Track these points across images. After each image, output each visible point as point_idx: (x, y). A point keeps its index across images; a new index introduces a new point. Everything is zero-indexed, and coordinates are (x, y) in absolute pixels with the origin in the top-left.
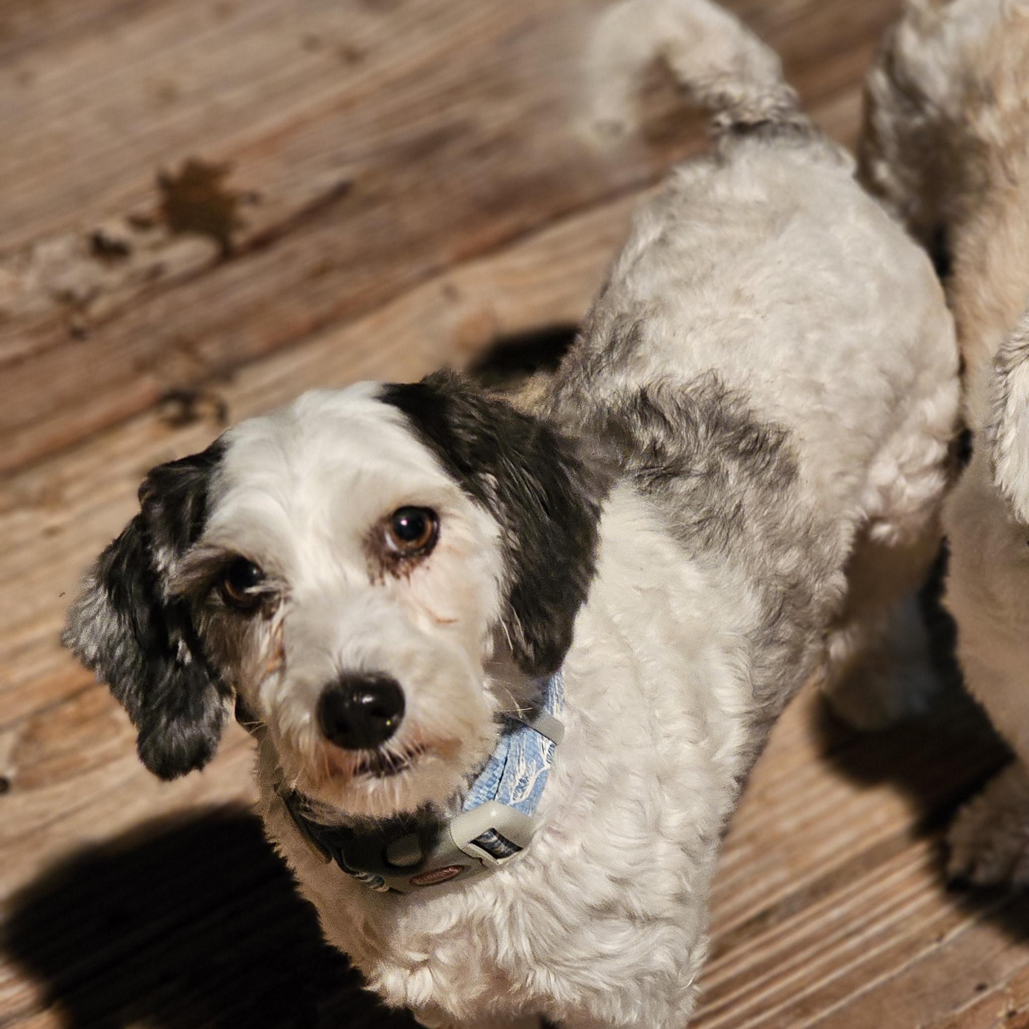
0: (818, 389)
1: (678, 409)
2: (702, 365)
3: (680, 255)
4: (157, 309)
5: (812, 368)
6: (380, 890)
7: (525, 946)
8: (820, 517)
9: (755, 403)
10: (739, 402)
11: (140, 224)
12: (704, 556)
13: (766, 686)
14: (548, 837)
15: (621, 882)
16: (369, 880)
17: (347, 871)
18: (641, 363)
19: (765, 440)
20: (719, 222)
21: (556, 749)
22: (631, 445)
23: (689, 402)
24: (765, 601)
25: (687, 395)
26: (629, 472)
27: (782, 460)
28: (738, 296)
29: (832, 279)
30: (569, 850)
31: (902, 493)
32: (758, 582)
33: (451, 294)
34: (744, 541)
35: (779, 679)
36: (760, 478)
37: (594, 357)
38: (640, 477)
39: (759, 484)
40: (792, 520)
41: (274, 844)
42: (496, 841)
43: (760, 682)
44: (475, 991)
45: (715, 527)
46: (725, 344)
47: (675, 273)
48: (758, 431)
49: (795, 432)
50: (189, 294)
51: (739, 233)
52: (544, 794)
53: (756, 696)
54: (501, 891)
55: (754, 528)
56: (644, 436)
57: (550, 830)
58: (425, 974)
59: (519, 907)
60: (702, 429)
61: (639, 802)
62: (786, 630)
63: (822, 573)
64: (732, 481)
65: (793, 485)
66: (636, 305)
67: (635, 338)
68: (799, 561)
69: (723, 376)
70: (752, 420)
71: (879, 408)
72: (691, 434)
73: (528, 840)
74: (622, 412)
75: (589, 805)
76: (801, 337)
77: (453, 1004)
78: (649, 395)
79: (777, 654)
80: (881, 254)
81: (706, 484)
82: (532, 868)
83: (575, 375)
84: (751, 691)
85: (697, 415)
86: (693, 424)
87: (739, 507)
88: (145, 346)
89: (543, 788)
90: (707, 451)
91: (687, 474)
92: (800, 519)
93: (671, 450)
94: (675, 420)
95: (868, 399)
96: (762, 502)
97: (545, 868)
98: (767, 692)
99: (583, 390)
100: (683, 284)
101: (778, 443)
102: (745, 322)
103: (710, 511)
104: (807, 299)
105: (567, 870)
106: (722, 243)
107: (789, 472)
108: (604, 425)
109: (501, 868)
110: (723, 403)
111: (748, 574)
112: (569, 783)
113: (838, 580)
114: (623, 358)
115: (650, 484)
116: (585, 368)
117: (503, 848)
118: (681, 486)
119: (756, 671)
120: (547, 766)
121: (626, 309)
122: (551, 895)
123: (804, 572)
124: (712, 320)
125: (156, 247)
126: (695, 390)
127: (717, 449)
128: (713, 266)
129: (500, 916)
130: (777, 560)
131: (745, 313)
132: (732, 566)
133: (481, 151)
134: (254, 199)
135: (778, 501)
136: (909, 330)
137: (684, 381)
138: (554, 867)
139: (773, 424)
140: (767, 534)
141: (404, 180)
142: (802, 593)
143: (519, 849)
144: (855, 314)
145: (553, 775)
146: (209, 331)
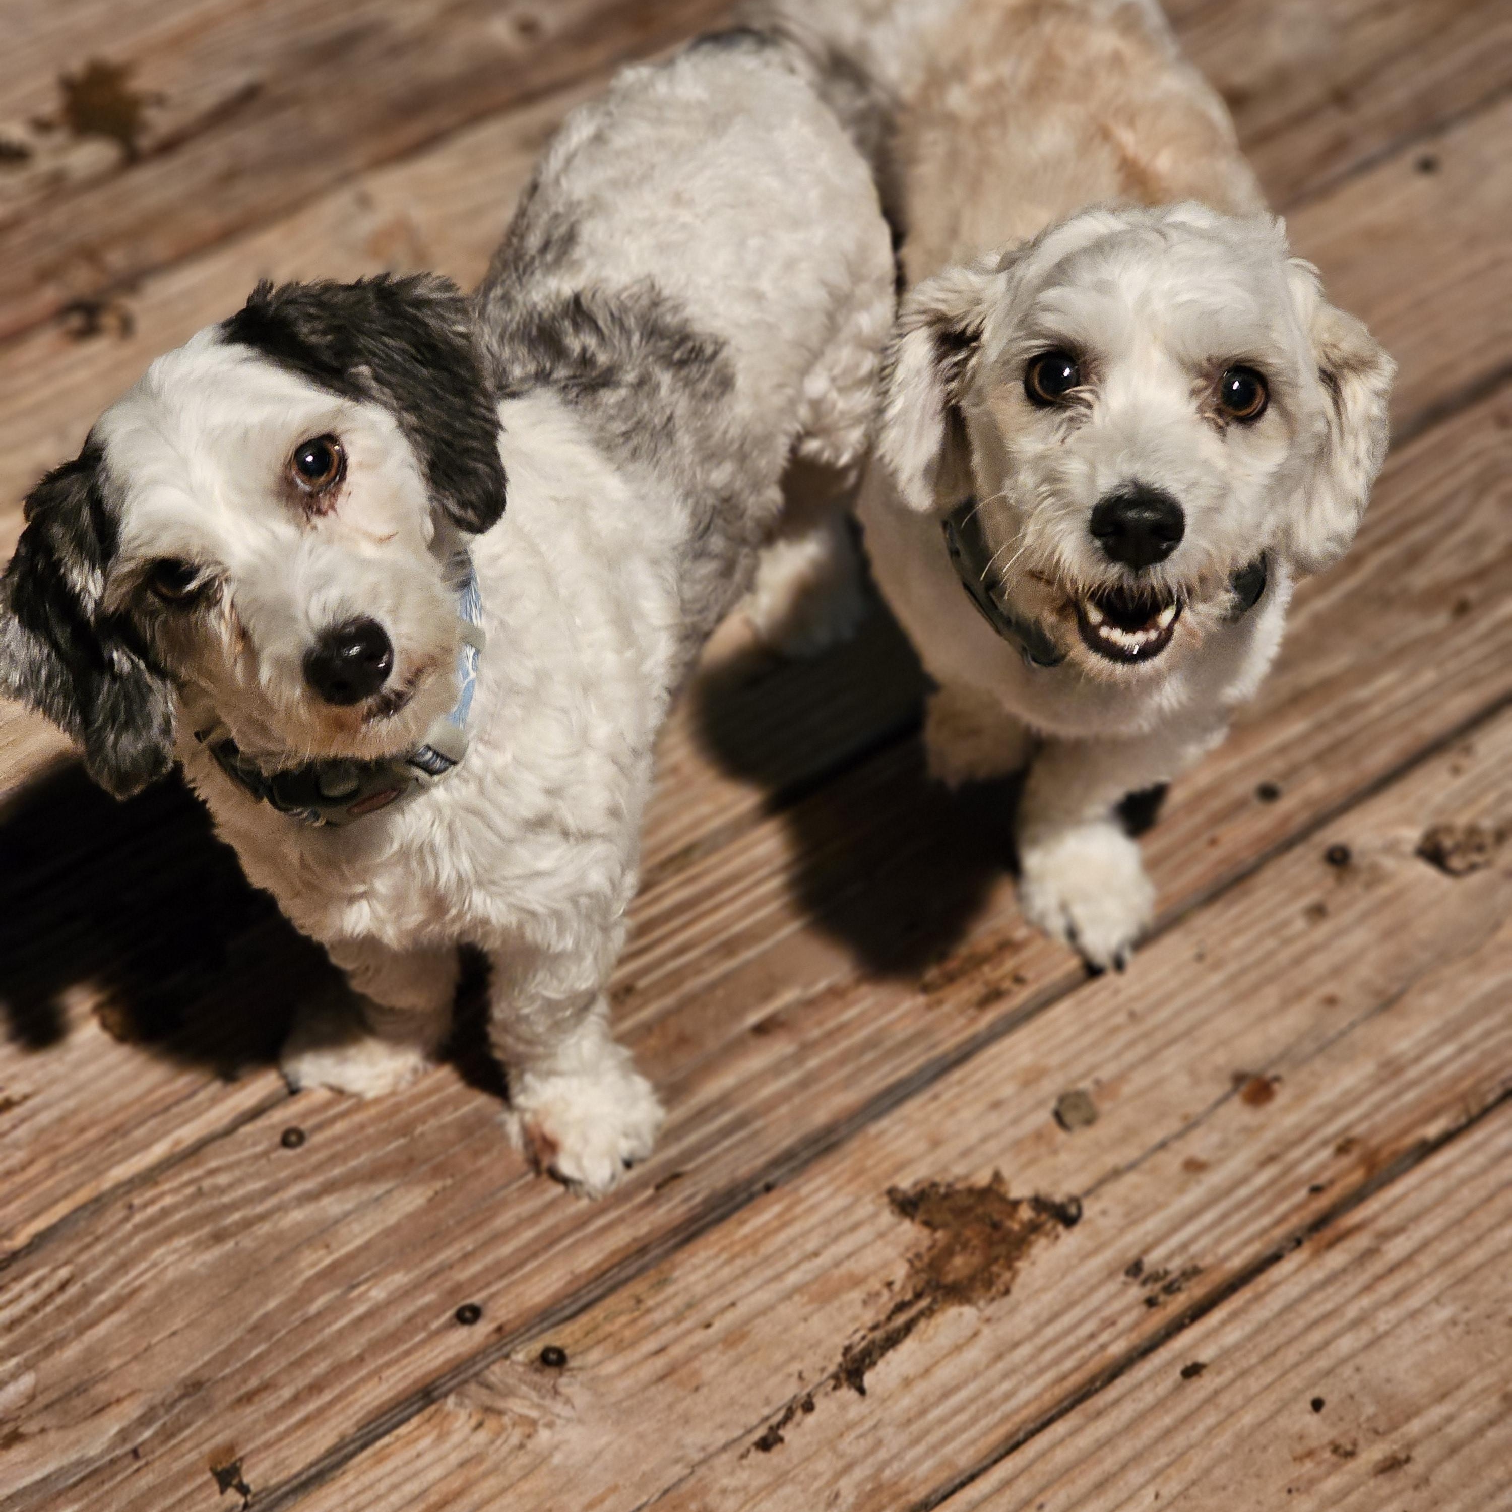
0: (758, 297)
1: (612, 315)
2: (639, 270)
3: (618, 154)
4: (58, 217)
5: (753, 275)
6: (317, 824)
7: (465, 865)
8: (758, 429)
9: (692, 311)
10: (676, 309)
11: (42, 126)
12: (631, 467)
13: (695, 600)
14: (481, 748)
15: (553, 792)
16: (305, 815)
17: (279, 809)
18: (576, 266)
19: (701, 350)
20: (660, 121)
21: (480, 656)
22: (559, 351)
23: (623, 308)
24: (694, 514)
25: (622, 303)
26: (556, 381)
27: (717, 372)
28: (678, 199)
29: (774, 184)
30: (501, 760)
31: (834, 406)
32: (687, 495)
33: (365, 202)
34: (674, 454)
35: (710, 594)
36: (693, 389)
37: (527, 258)
38: (565, 387)
39: (692, 396)
40: (725, 433)
41: (194, 789)
42: (431, 758)
43: (689, 594)
44: (413, 920)
45: (641, 439)
46: (663, 248)
47: (611, 173)
48: (694, 341)
49: (733, 343)
50: (91, 201)
51: (680, 133)
52: (473, 703)
53: (684, 609)
54: (437, 810)
55: (685, 440)
56: (574, 343)
57: (481, 740)
58: (364, 906)
59: (458, 824)
60: (636, 338)
61: (565, 711)
62: (717, 543)
63: (756, 487)
64: (664, 391)
65: (727, 399)
66: (571, 206)
67: (570, 238)
68: (733, 475)
69: (660, 282)
70: (689, 329)
71: (819, 319)
72: (624, 346)
73: (462, 753)
74: (554, 318)
75: (519, 712)
76: (742, 244)
77: (390, 936)
78: (583, 301)
79: (707, 568)
80: (824, 161)
81: (636, 393)
82: (466, 781)
83: (505, 276)
84: (679, 603)
85: (631, 322)
86: (626, 332)
87: (670, 419)
88: (48, 254)
89: (471, 698)
90: (639, 360)
91: (617, 385)
92: (734, 432)
93: (603, 359)
94: (607, 327)
95: (807, 311)
96: (695, 413)
97: (481, 781)
98: (698, 606)
99: (513, 293)
100: (622, 184)
101: (715, 354)
102: (684, 226)
103: (638, 423)
104: (750, 204)
105: (501, 781)
106: (661, 144)
107: (725, 383)
108: (534, 332)
109: (436, 785)
110: (661, 310)
111: (677, 487)
112: (497, 690)
113: (774, 496)
114: (558, 261)
115: (577, 396)
116: (516, 269)
117: (438, 764)
118: (610, 397)
119: (685, 586)
120: (473, 675)
121: (561, 209)
122: (488, 808)
123: (738, 485)
124: (651, 223)
125: (59, 151)
126: (631, 297)
127: (650, 359)
128: (653, 167)
129: (439, 837)
130: (709, 472)
131: (685, 216)
132: (660, 478)
133: (396, 51)
134: (160, 100)
135: (711, 412)
136: (848, 243)
137: (620, 286)
138: (489, 778)
139: (711, 335)
140: (700, 445)
141: (315, 80)
142: (736, 507)
143: (454, 763)
144: (796, 223)
145: (481, 682)
146: (114, 238)
